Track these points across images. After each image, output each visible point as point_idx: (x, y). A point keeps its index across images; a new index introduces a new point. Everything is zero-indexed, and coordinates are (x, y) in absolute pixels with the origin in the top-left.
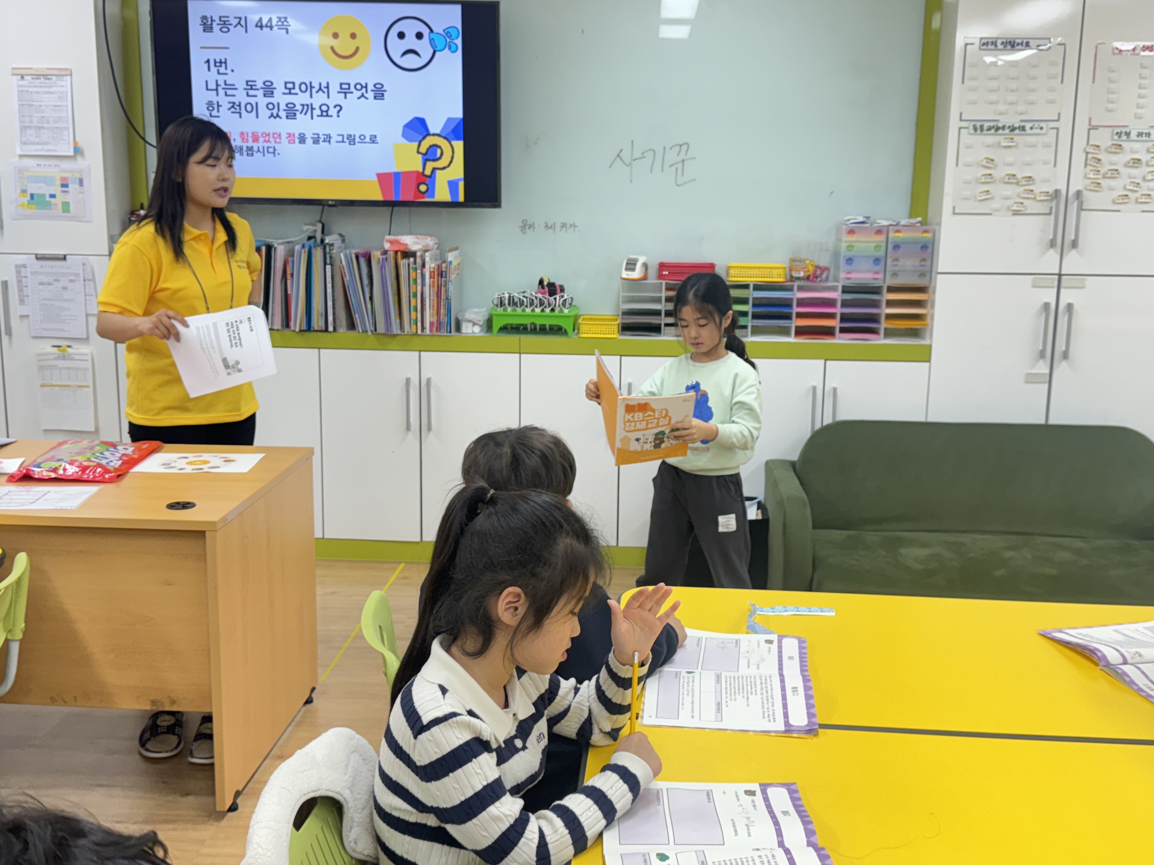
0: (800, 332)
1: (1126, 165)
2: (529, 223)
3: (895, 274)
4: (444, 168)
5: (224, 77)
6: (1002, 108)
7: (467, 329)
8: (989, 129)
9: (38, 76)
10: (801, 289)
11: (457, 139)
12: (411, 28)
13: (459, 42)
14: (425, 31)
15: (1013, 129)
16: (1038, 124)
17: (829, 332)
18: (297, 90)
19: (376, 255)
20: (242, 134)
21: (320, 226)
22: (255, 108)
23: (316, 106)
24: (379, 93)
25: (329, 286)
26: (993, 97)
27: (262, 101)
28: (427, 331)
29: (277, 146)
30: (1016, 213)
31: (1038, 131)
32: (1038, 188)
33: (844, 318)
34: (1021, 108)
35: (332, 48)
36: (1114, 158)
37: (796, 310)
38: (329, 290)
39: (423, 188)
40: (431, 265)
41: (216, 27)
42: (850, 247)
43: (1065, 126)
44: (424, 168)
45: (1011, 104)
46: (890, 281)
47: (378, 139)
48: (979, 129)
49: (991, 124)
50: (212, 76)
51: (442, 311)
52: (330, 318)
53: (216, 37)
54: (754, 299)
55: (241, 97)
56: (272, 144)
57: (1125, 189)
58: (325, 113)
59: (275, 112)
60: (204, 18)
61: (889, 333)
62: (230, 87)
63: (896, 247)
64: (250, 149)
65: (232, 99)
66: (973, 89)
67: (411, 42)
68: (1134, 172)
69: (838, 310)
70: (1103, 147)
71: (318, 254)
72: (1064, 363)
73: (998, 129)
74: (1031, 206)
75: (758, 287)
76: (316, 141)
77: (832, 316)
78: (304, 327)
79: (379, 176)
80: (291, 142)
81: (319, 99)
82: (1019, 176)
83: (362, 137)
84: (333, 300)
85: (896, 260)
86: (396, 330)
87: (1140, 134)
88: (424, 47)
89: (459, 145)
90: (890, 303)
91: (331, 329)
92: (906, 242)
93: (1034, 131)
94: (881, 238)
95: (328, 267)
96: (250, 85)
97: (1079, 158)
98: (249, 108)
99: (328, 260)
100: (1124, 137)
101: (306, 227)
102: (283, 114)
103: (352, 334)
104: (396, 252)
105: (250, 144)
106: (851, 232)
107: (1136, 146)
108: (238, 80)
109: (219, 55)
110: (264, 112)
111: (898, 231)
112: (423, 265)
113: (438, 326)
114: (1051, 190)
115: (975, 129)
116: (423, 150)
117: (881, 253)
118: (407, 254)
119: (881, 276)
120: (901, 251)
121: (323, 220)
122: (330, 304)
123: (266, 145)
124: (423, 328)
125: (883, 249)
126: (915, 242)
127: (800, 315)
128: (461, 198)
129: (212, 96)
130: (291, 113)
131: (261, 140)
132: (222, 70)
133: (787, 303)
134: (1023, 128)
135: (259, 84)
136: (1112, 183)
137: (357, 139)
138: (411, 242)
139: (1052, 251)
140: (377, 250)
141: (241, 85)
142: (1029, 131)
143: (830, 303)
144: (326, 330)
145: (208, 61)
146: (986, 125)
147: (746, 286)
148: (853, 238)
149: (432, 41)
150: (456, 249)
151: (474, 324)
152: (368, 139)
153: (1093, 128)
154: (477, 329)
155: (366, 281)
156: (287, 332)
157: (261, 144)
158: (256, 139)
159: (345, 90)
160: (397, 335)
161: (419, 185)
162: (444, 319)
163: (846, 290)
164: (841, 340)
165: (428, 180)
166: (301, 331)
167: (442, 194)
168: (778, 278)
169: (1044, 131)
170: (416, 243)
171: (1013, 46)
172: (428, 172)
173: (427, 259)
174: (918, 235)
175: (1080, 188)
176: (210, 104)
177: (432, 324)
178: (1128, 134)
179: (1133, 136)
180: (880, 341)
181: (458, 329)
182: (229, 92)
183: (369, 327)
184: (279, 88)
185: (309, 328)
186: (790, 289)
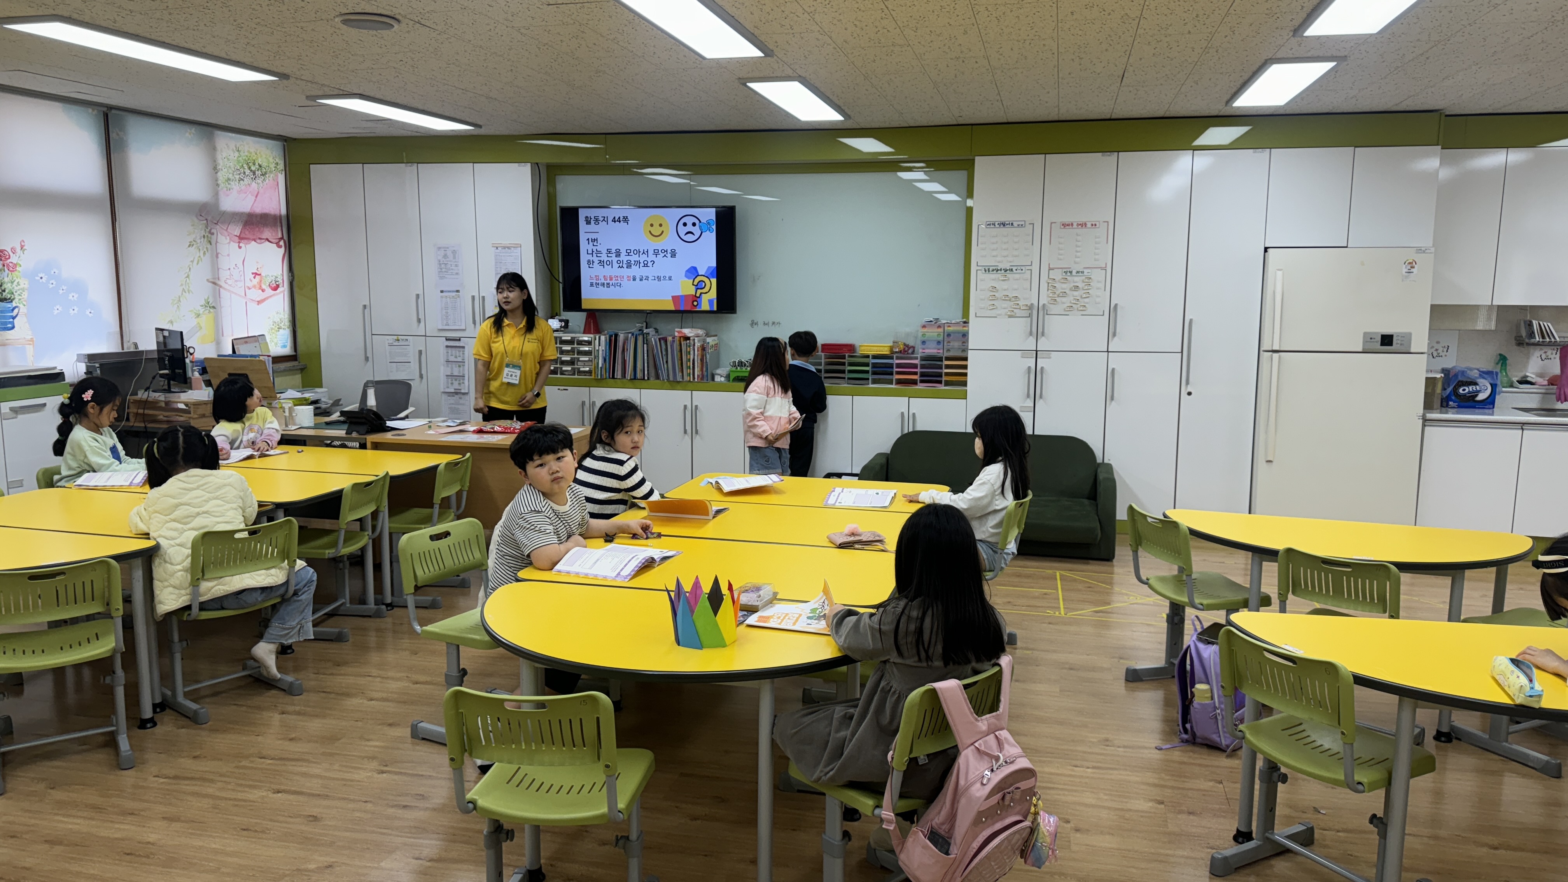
0: (899, 382)
1: (1071, 290)
2: (755, 321)
3: (948, 350)
4: (706, 293)
5: (596, 247)
6: (999, 259)
7: (718, 379)
8: (993, 271)
9: (504, 248)
10: (898, 358)
11: (713, 278)
12: (689, 220)
13: (714, 227)
14: (697, 222)
15: (1006, 271)
16: (1020, 268)
17: (914, 382)
18: (632, 254)
19: (670, 339)
20: (604, 276)
21: (645, 324)
22: (611, 263)
23: (642, 261)
24: (673, 255)
25: (646, 355)
26: (994, 253)
27: (615, 259)
28: (696, 380)
29: (622, 282)
30: (1010, 317)
31: (1020, 271)
32: (1021, 303)
33: (922, 375)
34: (1010, 259)
35: (650, 232)
36: (1064, 286)
37: (895, 370)
38: (646, 358)
39: (695, 303)
40: (698, 344)
41: (592, 222)
42: (923, 335)
43: (1035, 268)
44: (696, 293)
45: (1005, 257)
46: (946, 354)
47: (672, 278)
48: (987, 271)
49: (994, 268)
50: (590, 247)
51: (704, 369)
52: (646, 373)
53: (593, 227)
54: (873, 363)
55: (604, 257)
56: (619, 282)
57: (1071, 303)
58: (646, 265)
59: (621, 265)
60: (587, 217)
61: (947, 383)
62: (598, 252)
63: (949, 335)
64: (608, 284)
65: (600, 259)
66: (983, 249)
67: (690, 228)
68: (1076, 293)
69: (919, 370)
70: (1057, 280)
71: (640, 339)
72: (1041, 400)
73: (997, 270)
74: (1018, 312)
75: (875, 357)
76: (641, 280)
77: (916, 373)
78: (633, 377)
79: (673, 297)
80: (629, 280)
81: (643, 258)
82: (1010, 296)
83: (665, 277)
84: (648, 363)
85: (949, 342)
86: (679, 379)
87: (1078, 272)
88: (696, 230)
89: (714, 281)
90: (948, 367)
91: (646, 378)
92: (955, 332)
93: (1018, 271)
94: (941, 330)
95: (645, 345)
96: (609, 251)
97: (1044, 286)
98: (608, 263)
99: (646, 341)
100: (1069, 274)
101: (637, 325)
102: (625, 266)
103: (658, 381)
104: (680, 337)
105: (608, 281)
106: (924, 327)
107: (1076, 279)
108: (603, 249)
109: (594, 236)
110: (616, 265)
111: (949, 326)
112: (694, 345)
113: (702, 377)
114: (1029, 304)
115: (985, 271)
116: (695, 283)
117: (941, 338)
118: (688, 338)
119: (941, 351)
120: (951, 337)
121: (648, 320)
122: (646, 365)
123: (616, 282)
124: (694, 378)
125: (942, 336)
126: (958, 332)
127: (898, 373)
128: (715, 309)
129: (590, 257)
130: (629, 266)
131: (614, 279)
132: (595, 244)
133: (891, 366)
134: (1012, 270)
135: (613, 251)
136: (1064, 300)
137: (662, 278)
138: (687, 332)
139: (1031, 337)
140: (670, 336)
141: (604, 251)
142: (1015, 271)
143: (915, 366)
144: (644, 379)
145: (588, 239)
146: (991, 268)
147: (868, 357)
148: (925, 330)
149: (700, 227)
150: (716, 336)
151: (721, 376)
152: (667, 278)
153: (1050, 269)
154: (723, 379)
155: (664, 353)
156: (624, 380)
157: (614, 281)
158: (611, 279)
159: (656, 252)
160: (680, 382)
161: (693, 302)
162: (705, 373)
163: (923, 359)
164: (921, 386)
165: (698, 299)
166: (631, 379)
167: (705, 306)
168: (886, 352)
169: (1023, 271)
170: (690, 332)
171: (1004, 225)
172: (698, 295)
173: (696, 341)
174: (959, 328)
175: (1045, 302)
176: (589, 261)
177: (698, 376)
178: (1071, 272)
179: (1074, 273)
180: (942, 387)
181: (713, 379)
182: (598, 255)
183: (665, 377)
184: (623, 253)
185: (635, 378)
186: (892, 358)
